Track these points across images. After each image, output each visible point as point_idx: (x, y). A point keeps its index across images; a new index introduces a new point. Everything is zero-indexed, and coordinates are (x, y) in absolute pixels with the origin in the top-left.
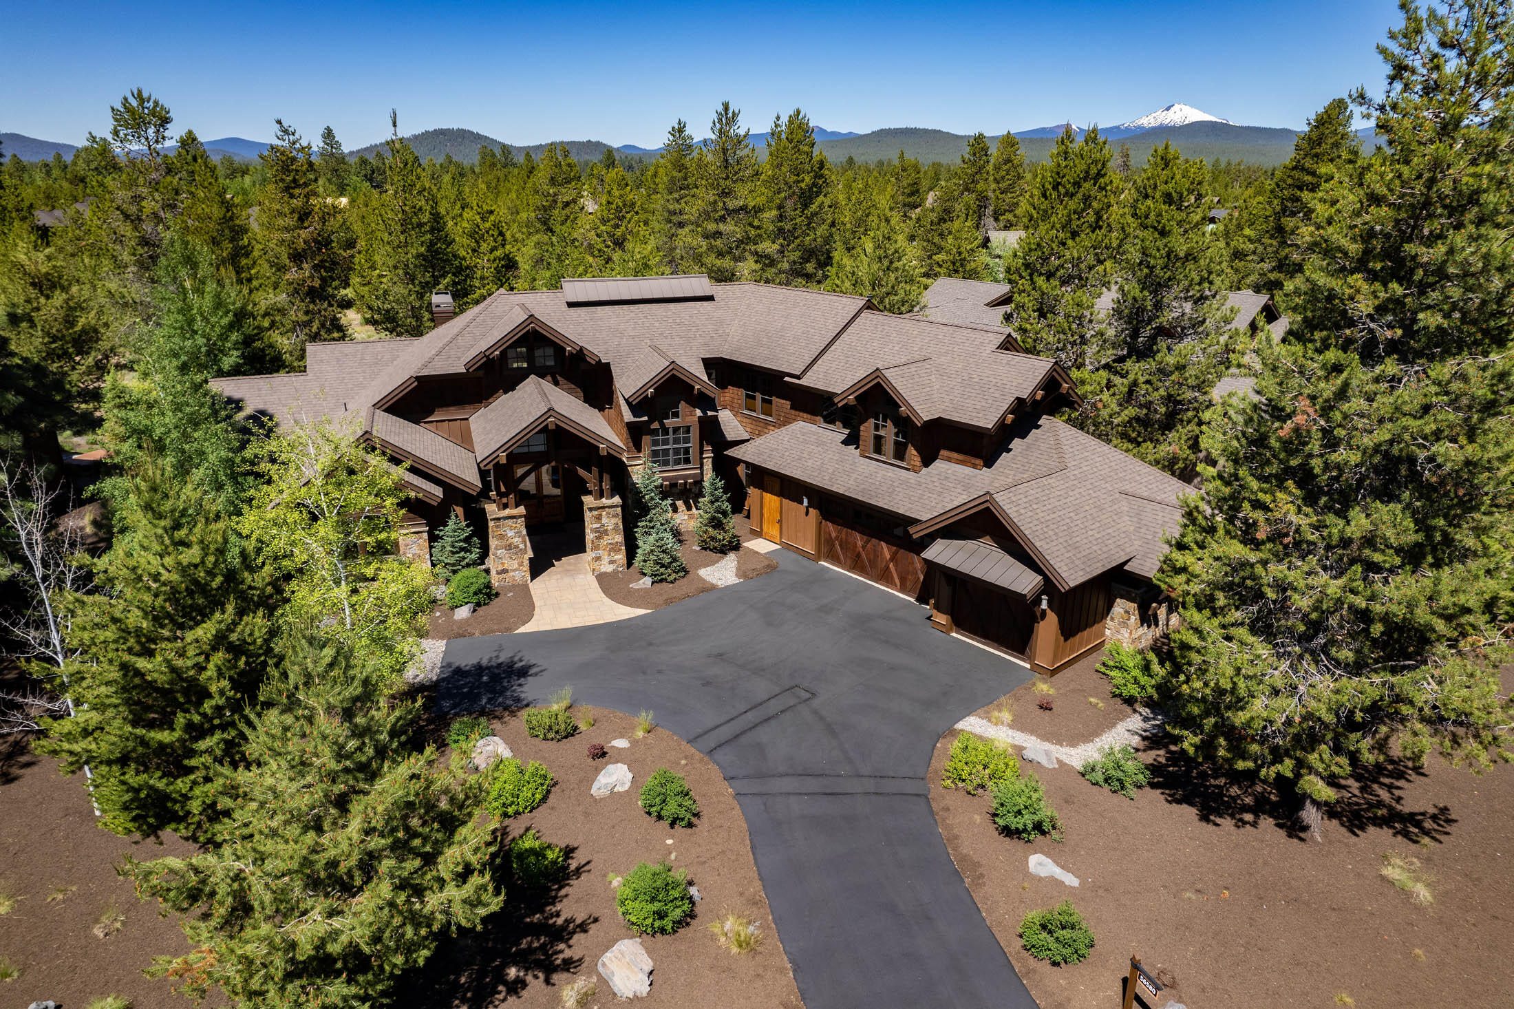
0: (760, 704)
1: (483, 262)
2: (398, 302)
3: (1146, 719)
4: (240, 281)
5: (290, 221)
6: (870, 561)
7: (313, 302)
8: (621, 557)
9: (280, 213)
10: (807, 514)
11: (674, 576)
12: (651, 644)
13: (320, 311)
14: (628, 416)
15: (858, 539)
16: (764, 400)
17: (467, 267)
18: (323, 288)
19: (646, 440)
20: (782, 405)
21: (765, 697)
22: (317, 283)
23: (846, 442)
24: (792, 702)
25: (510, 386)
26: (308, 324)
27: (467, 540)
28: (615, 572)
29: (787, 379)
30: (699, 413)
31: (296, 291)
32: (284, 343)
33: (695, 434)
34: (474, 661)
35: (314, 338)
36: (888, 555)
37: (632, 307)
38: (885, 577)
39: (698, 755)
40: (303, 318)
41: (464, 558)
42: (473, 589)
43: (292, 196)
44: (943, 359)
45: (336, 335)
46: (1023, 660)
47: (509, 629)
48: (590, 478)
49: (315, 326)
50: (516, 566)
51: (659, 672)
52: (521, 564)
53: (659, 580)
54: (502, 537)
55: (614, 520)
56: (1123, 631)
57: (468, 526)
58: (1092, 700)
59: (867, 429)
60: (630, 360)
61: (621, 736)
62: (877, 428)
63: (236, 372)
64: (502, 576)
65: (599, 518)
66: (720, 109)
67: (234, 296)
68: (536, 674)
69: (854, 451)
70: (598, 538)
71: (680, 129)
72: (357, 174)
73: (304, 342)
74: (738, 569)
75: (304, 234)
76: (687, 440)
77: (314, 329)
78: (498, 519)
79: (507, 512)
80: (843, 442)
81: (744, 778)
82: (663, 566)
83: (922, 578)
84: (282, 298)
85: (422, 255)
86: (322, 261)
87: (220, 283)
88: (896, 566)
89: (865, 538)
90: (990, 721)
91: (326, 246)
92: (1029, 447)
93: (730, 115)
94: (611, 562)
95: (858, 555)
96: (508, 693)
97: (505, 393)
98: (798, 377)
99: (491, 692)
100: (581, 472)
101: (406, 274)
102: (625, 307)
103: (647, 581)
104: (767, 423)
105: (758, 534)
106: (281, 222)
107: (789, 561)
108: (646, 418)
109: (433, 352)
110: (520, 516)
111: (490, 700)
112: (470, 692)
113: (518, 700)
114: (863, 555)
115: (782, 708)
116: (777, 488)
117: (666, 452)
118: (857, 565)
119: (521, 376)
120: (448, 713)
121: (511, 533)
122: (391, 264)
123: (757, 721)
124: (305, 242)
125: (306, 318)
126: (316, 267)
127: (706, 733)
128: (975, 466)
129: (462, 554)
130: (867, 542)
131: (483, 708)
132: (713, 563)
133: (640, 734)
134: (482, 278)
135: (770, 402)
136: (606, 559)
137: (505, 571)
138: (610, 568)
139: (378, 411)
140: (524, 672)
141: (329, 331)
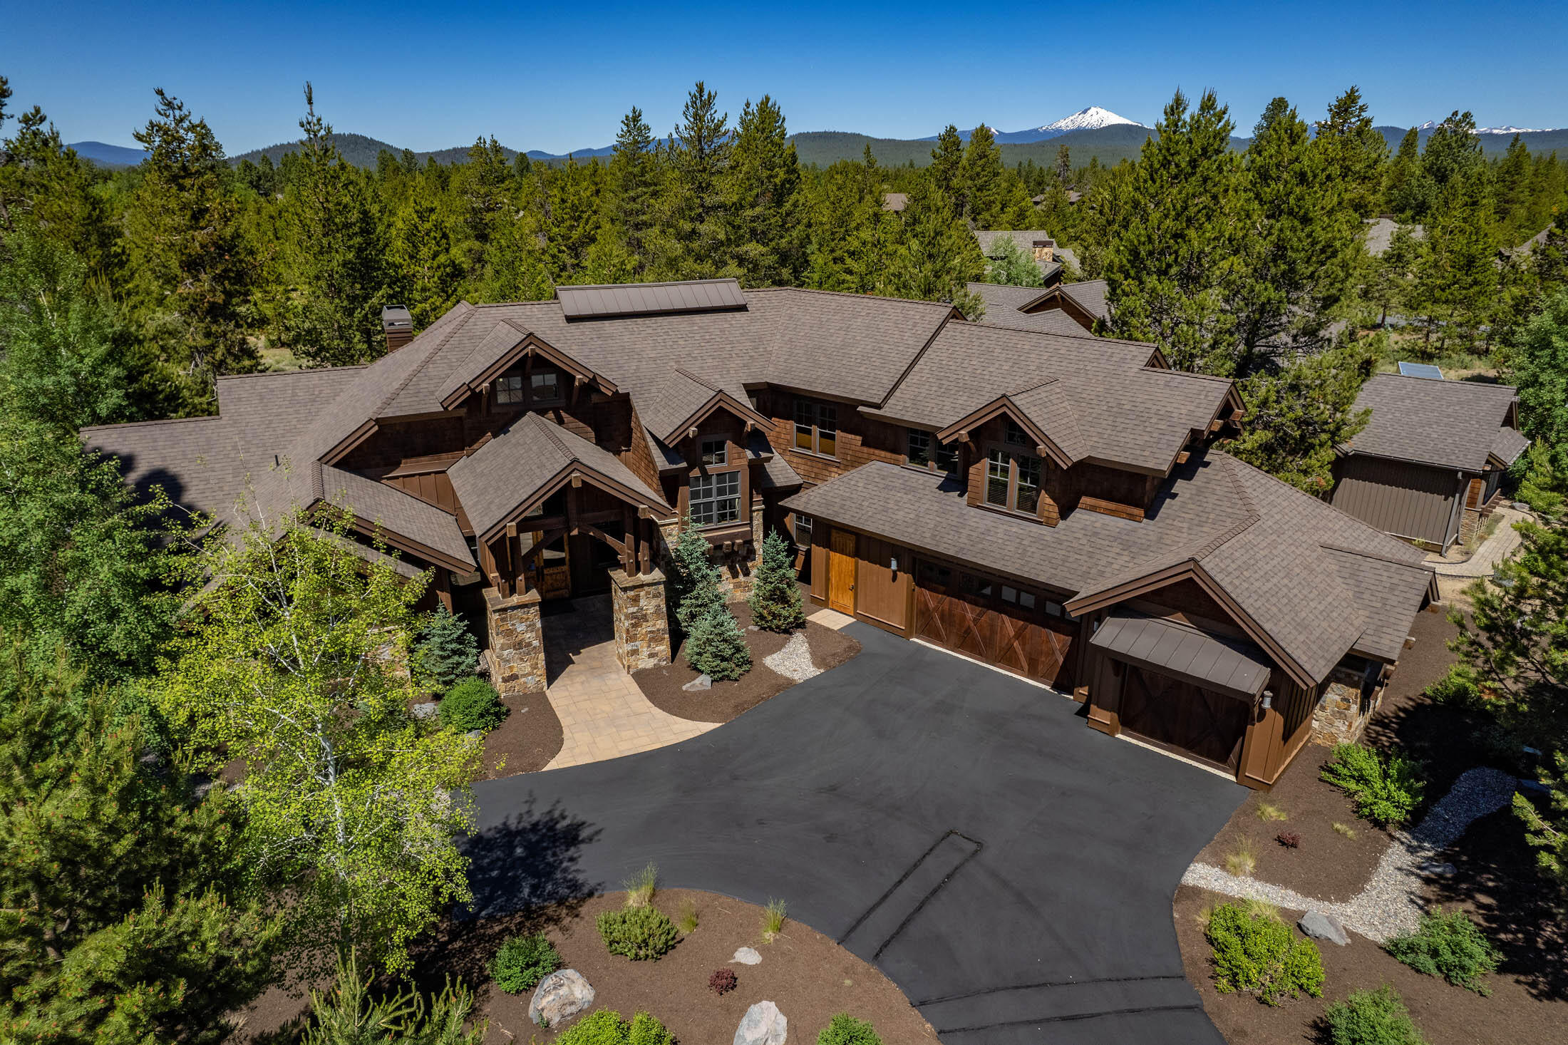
0: (915, 866)
1: (423, 270)
2: (322, 320)
3: (1411, 850)
4: (118, 298)
5: (180, 220)
6: (984, 638)
7: (215, 322)
8: (664, 648)
9: (166, 210)
10: (894, 579)
11: (738, 671)
12: (736, 778)
13: (225, 334)
14: (661, 462)
15: (969, 612)
16: (822, 435)
17: (404, 277)
18: (227, 303)
19: (684, 491)
20: (848, 440)
21: (918, 855)
22: (220, 298)
23: (944, 487)
24: (956, 859)
25: (501, 428)
26: (211, 349)
27: (460, 640)
28: (657, 668)
29: (860, 408)
30: (749, 454)
31: (193, 309)
32: (182, 374)
33: (743, 482)
34: (497, 822)
35: (219, 368)
36: (1011, 632)
37: (648, 321)
38: (1008, 659)
39: (862, 966)
40: (202, 342)
41: (459, 664)
42: (476, 710)
43: (182, 188)
44: (1074, 381)
45: (247, 363)
46: (1224, 770)
47: (536, 766)
48: (623, 548)
49: (220, 352)
50: (528, 669)
51: (761, 822)
52: (535, 667)
53: (720, 678)
54: (509, 633)
55: (654, 602)
56: (1339, 723)
57: (460, 619)
58: (1338, 826)
59: (980, 472)
60: (654, 390)
61: (744, 941)
62: (993, 469)
63: (116, 416)
64: (509, 684)
65: (636, 600)
66: (694, 90)
67: (113, 317)
68: (590, 839)
69: (958, 499)
70: (634, 626)
71: (634, 120)
72: (242, 180)
73: (205, 372)
74: (813, 654)
75: (200, 236)
76: (733, 490)
77: (218, 356)
78: (504, 610)
79: (515, 599)
80: (940, 488)
81: (940, 1000)
82: (723, 659)
83: (1061, 660)
84: (172, 318)
85: (350, 262)
86: (225, 271)
87: (91, 299)
88: (1023, 644)
89: (978, 609)
90: (1223, 867)
91: (229, 251)
92: (1199, 492)
93: (705, 97)
94: (651, 656)
95: (968, 631)
96: (558, 875)
97: (495, 436)
98: (878, 407)
99: (534, 876)
100: (610, 539)
101: (330, 286)
102: (639, 321)
103: (703, 682)
104: (828, 464)
105: (824, 604)
106: (167, 220)
107: (873, 640)
108: (684, 465)
109: (396, 385)
110: (533, 605)
111: (534, 889)
112: (502, 877)
113: (574, 886)
114: (975, 630)
115: (948, 870)
116: (851, 545)
117: (708, 506)
118: (966, 642)
119: (515, 414)
120: (476, 916)
121: (521, 628)
122: (312, 274)
123: (922, 897)
124: (202, 246)
125: (207, 342)
126: (218, 279)
127: (859, 922)
128: (1132, 517)
129: (456, 659)
130: (980, 615)
131: (528, 904)
132: (779, 647)
133: (769, 936)
134: (424, 289)
135: (832, 437)
136: (645, 652)
137: (514, 677)
138: (650, 663)
139: (325, 467)
140: (572, 837)
141: (237, 358)
